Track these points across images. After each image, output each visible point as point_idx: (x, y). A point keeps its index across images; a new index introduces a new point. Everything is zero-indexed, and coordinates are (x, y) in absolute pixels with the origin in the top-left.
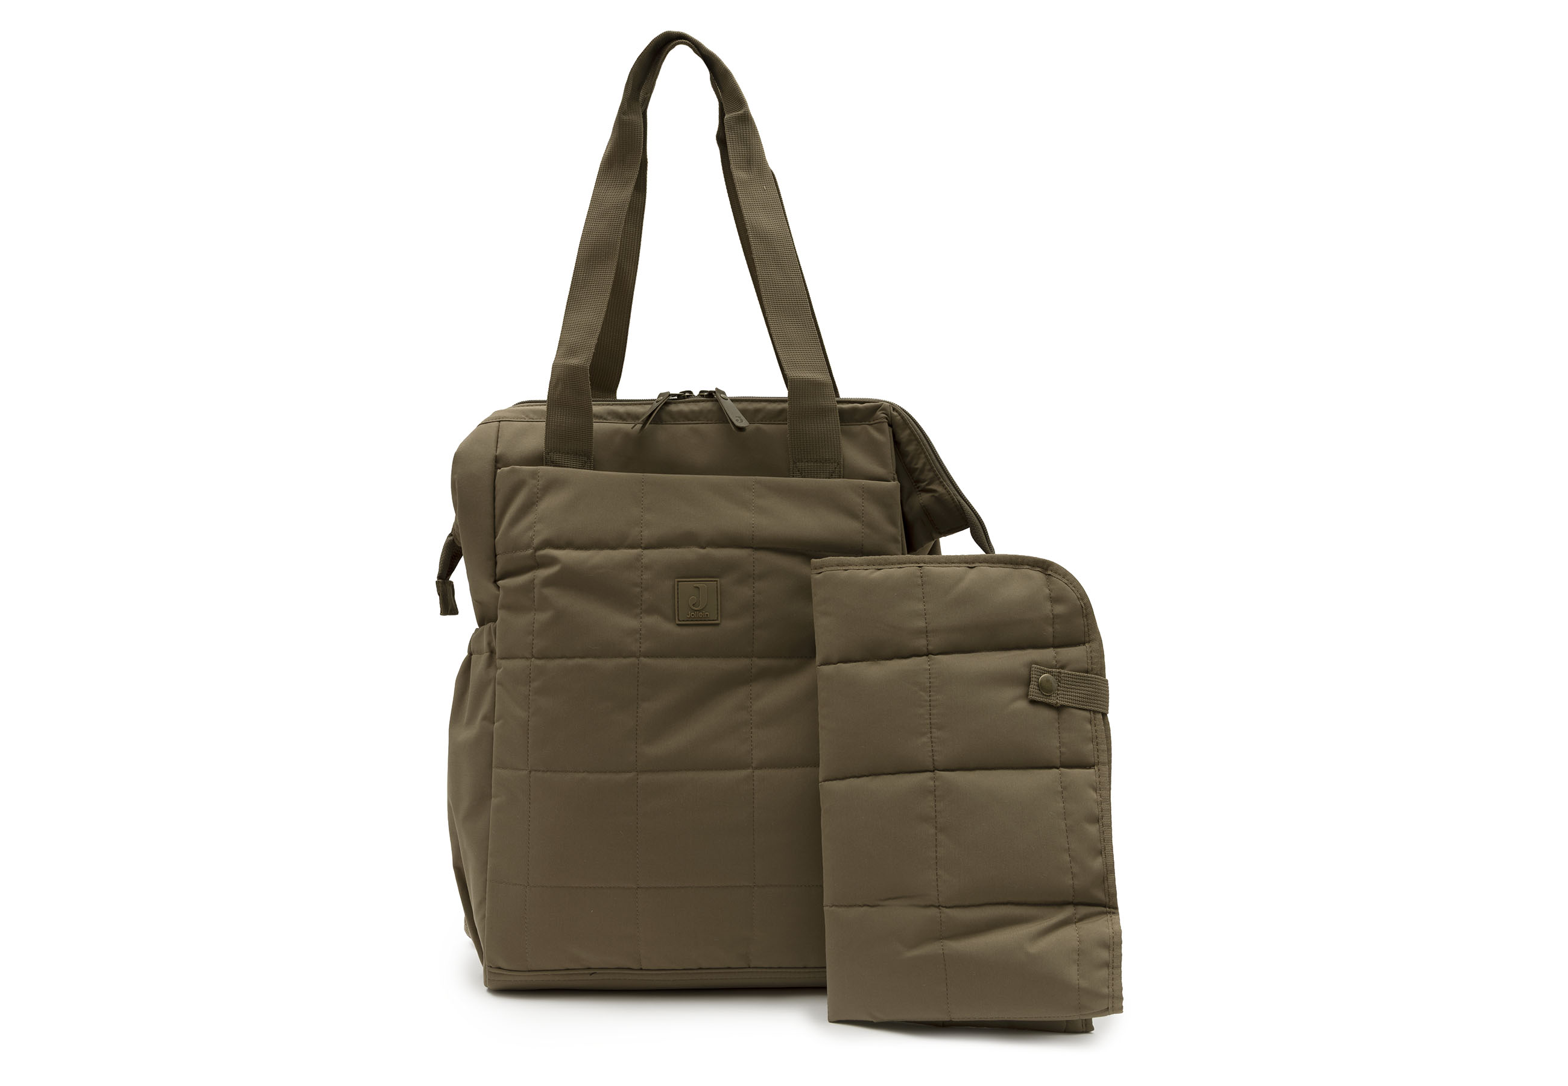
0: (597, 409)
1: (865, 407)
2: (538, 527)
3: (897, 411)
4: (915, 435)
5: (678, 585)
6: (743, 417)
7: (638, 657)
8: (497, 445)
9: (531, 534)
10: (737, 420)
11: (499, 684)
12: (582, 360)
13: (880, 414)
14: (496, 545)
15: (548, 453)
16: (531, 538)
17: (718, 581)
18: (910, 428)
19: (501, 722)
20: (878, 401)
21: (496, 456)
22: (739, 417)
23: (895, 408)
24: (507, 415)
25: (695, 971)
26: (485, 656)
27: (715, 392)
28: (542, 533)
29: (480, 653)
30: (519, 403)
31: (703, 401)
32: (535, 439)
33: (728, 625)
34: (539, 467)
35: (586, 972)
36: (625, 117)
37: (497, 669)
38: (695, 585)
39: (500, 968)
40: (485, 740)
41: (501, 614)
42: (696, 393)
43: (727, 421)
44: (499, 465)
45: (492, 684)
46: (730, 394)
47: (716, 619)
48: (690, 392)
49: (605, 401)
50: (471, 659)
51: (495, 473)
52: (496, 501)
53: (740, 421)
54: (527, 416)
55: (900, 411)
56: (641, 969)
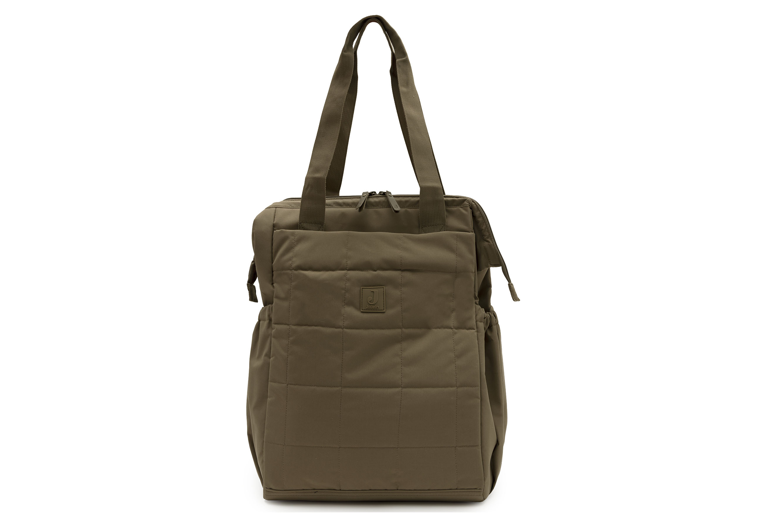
0: (328, 201)
1: (458, 199)
2: (294, 259)
3: (474, 203)
4: (482, 214)
5: (362, 290)
6: (398, 205)
7: (342, 329)
8: (274, 219)
9: (290, 262)
10: (395, 207)
11: (273, 337)
12: (322, 174)
13: (466, 202)
14: (273, 267)
15: (301, 223)
16: (291, 264)
17: (384, 288)
18: (480, 211)
19: (273, 358)
20: (465, 197)
21: (274, 224)
22: (396, 205)
23: (473, 201)
24: (281, 205)
25: (368, 491)
26: (266, 322)
27: (386, 193)
28: (297, 262)
29: (264, 320)
30: (287, 199)
31: (381, 197)
32: (294, 216)
33: (390, 312)
34: (295, 230)
35: (313, 491)
36: (345, 53)
37: (273, 329)
38: (372, 290)
39: (271, 489)
40: (266, 366)
41: (275, 300)
42: (378, 193)
43: (391, 207)
44: (275, 229)
45: (270, 337)
46: (393, 193)
47: (383, 309)
48: (375, 192)
49: (333, 197)
50: (260, 323)
51: (273, 232)
52: (273, 246)
53: (396, 207)
54: (290, 206)
55: (476, 202)
56: (340, 490)
